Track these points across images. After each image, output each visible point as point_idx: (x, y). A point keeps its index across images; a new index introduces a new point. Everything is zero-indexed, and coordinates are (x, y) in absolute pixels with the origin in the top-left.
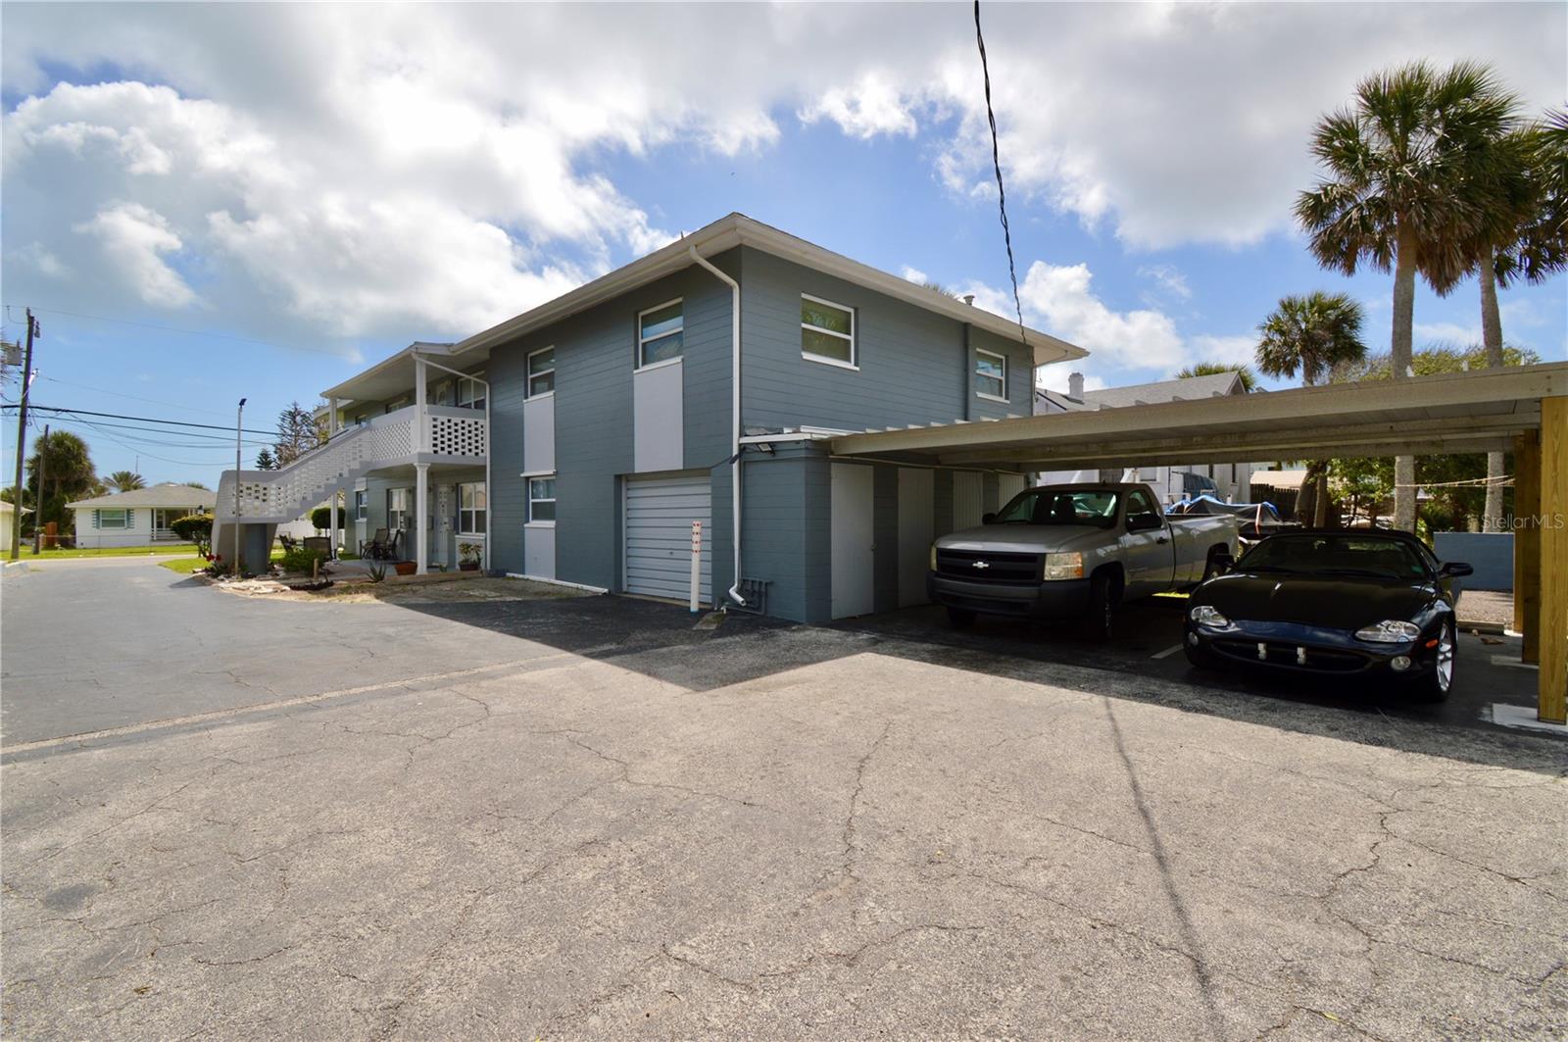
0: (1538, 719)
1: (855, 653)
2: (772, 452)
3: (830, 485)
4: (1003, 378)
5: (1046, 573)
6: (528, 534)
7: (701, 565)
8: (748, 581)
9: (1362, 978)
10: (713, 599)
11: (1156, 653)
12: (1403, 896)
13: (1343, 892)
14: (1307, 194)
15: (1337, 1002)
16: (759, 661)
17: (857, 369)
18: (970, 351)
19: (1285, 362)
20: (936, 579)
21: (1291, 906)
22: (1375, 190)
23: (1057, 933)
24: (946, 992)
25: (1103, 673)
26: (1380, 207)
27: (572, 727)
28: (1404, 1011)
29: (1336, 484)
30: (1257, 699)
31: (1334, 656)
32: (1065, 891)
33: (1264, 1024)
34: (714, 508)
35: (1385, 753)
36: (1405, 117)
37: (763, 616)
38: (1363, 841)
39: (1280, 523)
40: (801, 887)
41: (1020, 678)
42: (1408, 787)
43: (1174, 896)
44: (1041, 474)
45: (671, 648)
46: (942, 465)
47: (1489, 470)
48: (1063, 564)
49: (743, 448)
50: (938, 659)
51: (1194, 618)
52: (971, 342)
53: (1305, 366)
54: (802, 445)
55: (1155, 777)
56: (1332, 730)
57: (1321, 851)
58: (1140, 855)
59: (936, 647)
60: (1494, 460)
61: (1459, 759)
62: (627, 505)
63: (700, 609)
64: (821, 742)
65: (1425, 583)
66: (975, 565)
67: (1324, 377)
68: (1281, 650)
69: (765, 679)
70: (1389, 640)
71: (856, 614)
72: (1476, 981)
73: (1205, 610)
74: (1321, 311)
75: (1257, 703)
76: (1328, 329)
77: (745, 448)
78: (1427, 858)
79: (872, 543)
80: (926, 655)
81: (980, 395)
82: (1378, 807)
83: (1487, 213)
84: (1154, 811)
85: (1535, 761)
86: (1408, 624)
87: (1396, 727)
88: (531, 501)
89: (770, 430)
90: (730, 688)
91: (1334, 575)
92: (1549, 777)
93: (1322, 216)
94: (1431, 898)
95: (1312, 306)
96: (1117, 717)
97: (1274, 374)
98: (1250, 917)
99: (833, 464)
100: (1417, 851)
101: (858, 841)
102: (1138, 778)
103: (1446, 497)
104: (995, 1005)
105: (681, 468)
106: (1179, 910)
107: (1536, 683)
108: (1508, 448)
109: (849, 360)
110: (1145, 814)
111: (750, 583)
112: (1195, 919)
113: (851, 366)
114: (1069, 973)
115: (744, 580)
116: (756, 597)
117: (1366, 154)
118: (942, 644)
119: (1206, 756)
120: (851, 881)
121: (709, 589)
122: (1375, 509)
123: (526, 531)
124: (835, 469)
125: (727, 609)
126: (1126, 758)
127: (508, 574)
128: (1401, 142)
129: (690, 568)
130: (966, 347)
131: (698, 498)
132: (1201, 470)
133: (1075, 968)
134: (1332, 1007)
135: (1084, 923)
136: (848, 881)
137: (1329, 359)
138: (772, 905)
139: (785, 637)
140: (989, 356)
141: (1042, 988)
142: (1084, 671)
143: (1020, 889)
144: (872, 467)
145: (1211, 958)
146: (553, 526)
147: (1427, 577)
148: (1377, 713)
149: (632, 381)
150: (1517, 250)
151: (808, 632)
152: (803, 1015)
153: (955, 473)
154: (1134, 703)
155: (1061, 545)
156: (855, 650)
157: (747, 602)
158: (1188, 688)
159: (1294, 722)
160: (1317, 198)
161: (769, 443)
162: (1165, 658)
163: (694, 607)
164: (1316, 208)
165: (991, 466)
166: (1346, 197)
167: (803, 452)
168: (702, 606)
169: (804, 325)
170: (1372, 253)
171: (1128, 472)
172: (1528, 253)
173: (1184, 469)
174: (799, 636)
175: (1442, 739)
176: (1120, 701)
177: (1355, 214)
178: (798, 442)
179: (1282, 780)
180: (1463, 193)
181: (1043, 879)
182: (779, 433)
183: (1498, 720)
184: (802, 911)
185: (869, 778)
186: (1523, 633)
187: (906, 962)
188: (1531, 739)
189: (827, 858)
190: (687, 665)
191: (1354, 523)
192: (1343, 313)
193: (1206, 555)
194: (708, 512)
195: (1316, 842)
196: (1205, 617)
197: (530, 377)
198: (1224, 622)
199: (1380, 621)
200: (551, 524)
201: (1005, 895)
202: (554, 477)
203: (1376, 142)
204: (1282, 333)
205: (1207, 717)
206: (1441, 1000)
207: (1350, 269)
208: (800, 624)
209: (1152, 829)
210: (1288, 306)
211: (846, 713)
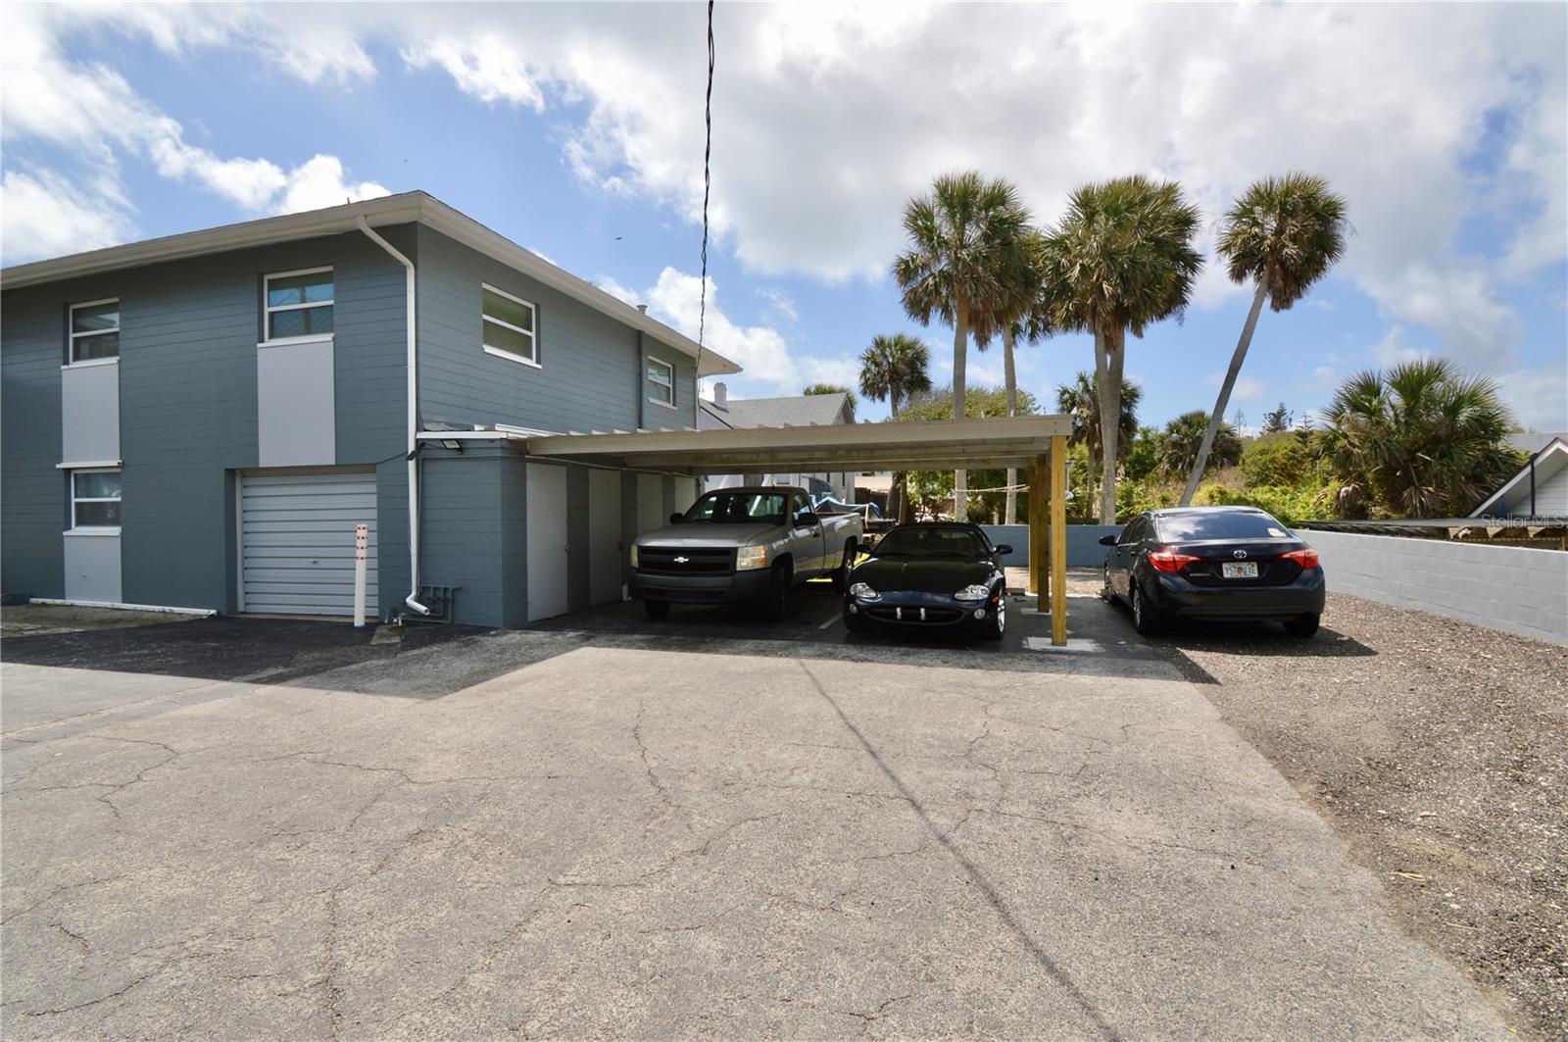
0: (1053, 644)
1: (572, 650)
2: (460, 450)
3: (525, 485)
4: (671, 386)
5: (738, 565)
6: (69, 548)
7: (367, 574)
8: (429, 588)
9: (997, 789)
10: (380, 611)
11: (820, 625)
12: (1006, 747)
13: (975, 750)
14: (901, 258)
15: (988, 803)
16: (478, 666)
17: (540, 367)
18: (644, 358)
19: (878, 388)
20: (639, 575)
21: (952, 763)
22: (943, 264)
23: (829, 805)
24: (776, 851)
25: (790, 643)
26: (946, 277)
27: (302, 749)
28: (1020, 801)
29: (912, 488)
30: (896, 649)
31: (942, 612)
32: (822, 781)
33: (956, 822)
34: (380, 508)
35: (977, 672)
36: (964, 212)
37: (449, 625)
38: (979, 723)
39: (881, 520)
40: (638, 820)
41: (729, 653)
42: (995, 689)
43: (887, 771)
44: (710, 477)
45: (362, 664)
46: (626, 467)
47: (1009, 480)
48: (751, 556)
49: (421, 444)
50: (654, 645)
51: (852, 593)
52: (644, 350)
53: (892, 392)
54: (499, 444)
55: (851, 706)
56: (946, 663)
57: (959, 732)
58: (860, 753)
59: (646, 637)
60: (1011, 473)
61: (1016, 671)
62: (242, 506)
63: (366, 624)
64: (588, 723)
65: (988, 560)
66: (676, 560)
67: (903, 404)
68: (911, 611)
69: (495, 681)
70: (972, 598)
71: (550, 616)
72: (1048, 780)
73: (859, 586)
74: (902, 350)
75: (898, 651)
76: (906, 364)
77: (423, 444)
78: (1012, 726)
79: (565, 543)
80: (643, 645)
81: (652, 400)
82: (982, 703)
83: (1011, 294)
84: (859, 726)
85: (1055, 667)
86: (983, 587)
87: (980, 657)
88: (74, 500)
89: (455, 425)
90: (462, 692)
91: (935, 556)
92: (1063, 675)
93: (909, 278)
94: (1019, 745)
95: (896, 345)
96: (812, 672)
97: (871, 397)
98: (932, 772)
99: (528, 464)
100: (1008, 723)
101: (664, 783)
102: (842, 708)
103: (980, 498)
104: (809, 850)
105: (333, 463)
106: (893, 777)
107: (1050, 622)
108: (1020, 466)
109: (530, 357)
110: (854, 729)
111: (432, 590)
112: (903, 780)
113: (532, 363)
114: (844, 823)
115: (424, 588)
116: (440, 605)
117: (939, 237)
118: (649, 634)
119: (878, 688)
120: (674, 808)
121: (375, 601)
122: (936, 508)
123: (66, 540)
124: (530, 468)
125: (403, 621)
126: (828, 697)
127: (33, 600)
128: (961, 230)
129: (354, 579)
130: (639, 353)
131: (360, 499)
132: (821, 477)
133: (847, 820)
134: (987, 806)
135: (842, 796)
136: (671, 810)
137: (908, 388)
138: (622, 836)
139: (489, 642)
140: (655, 362)
141: (833, 834)
142: (776, 643)
143: (794, 787)
144: (565, 468)
145: (918, 796)
146: (117, 534)
147: (988, 555)
148: (967, 650)
149: (256, 356)
150: (1024, 321)
151: (511, 636)
152: (689, 888)
153: (639, 475)
154: (820, 661)
155: (749, 541)
156: (570, 647)
157: (431, 612)
158: (851, 647)
159: (922, 661)
160: (907, 263)
161: (457, 440)
162: (828, 628)
163: (359, 622)
164: (906, 271)
165: (670, 469)
166: (925, 266)
167: (499, 451)
168: (368, 621)
169: (485, 317)
170: (940, 311)
171: (767, 477)
172: (1030, 322)
173: (810, 475)
174: (504, 640)
175: (1006, 661)
176: (810, 661)
177: (931, 281)
178: (492, 441)
179: (925, 696)
180: (999, 277)
181: (807, 778)
182: (468, 430)
183: (1032, 647)
184: (648, 834)
185: (647, 741)
186: (1039, 593)
187: (741, 843)
188: (1051, 656)
189: (647, 798)
190: (397, 678)
191: (924, 519)
192: (917, 353)
193: (843, 548)
194: (374, 514)
195: (954, 727)
196: (860, 592)
197: (72, 336)
198: (873, 594)
199: (967, 587)
200: (116, 531)
201: (787, 792)
202: (119, 470)
203: (946, 229)
204: (877, 364)
205: (870, 664)
206: (1035, 792)
207: (926, 322)
208: (495, 629)
209: (861, 737)
210: (880, 343)
211: (597, 698)
